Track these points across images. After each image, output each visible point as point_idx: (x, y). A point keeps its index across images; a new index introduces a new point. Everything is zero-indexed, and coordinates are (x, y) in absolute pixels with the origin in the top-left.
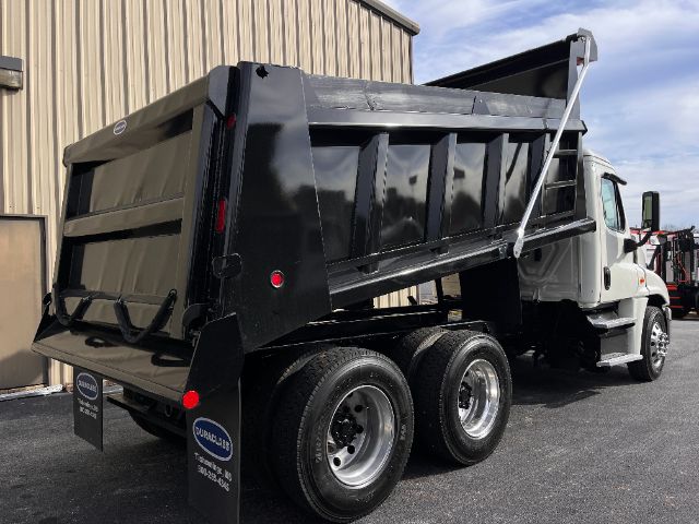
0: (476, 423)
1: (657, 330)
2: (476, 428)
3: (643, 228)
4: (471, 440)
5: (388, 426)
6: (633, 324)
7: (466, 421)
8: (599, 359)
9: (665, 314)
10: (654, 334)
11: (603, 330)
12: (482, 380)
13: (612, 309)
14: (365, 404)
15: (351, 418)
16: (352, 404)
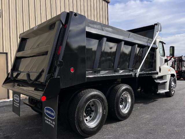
0: (124, 109)
1: (173, 83)
2: (124, 110)
3: (170, 56)
4: (123, 114)
5: (100, 110)
6: (167, 82)
7: (122, 108)
8: (157, 91)
9: (175, 79)
10: (172, 84)
11: (159, 83)
12: (126, 97)
13: (161, 78)
14: (94, 104)
15: (90, 108)
16: (91, 104)
